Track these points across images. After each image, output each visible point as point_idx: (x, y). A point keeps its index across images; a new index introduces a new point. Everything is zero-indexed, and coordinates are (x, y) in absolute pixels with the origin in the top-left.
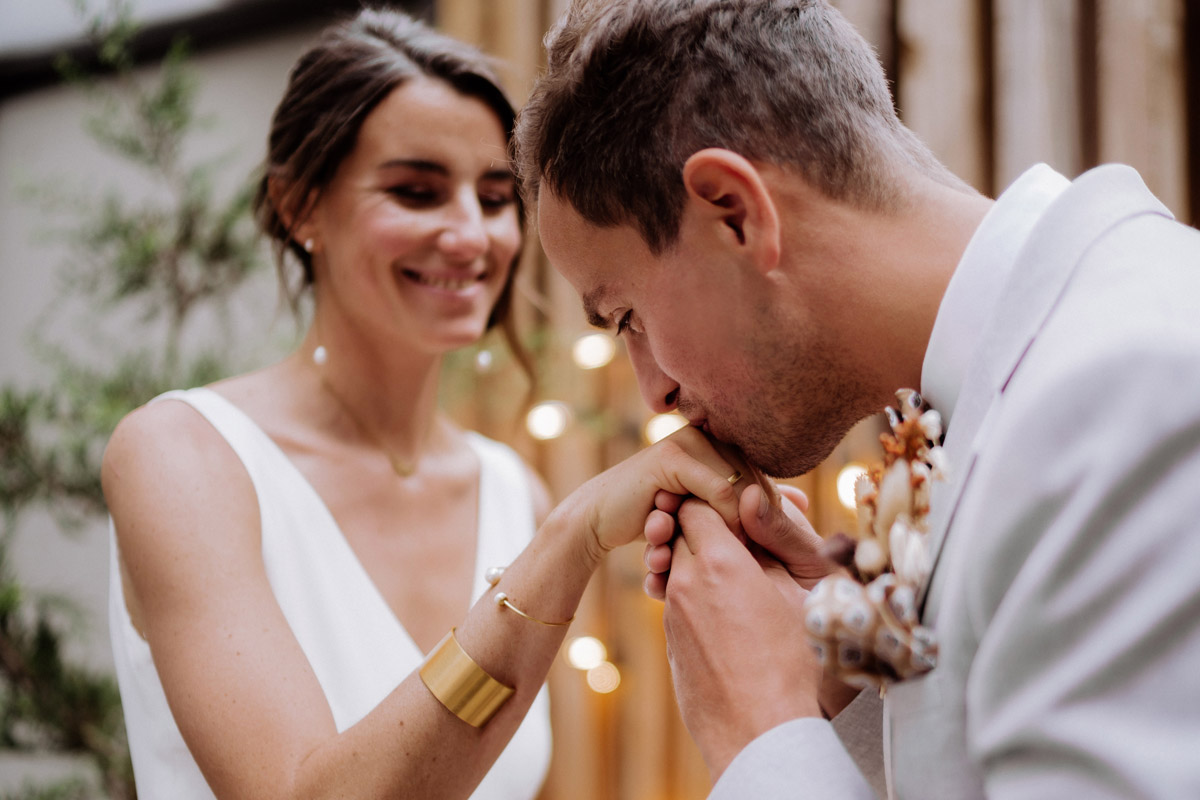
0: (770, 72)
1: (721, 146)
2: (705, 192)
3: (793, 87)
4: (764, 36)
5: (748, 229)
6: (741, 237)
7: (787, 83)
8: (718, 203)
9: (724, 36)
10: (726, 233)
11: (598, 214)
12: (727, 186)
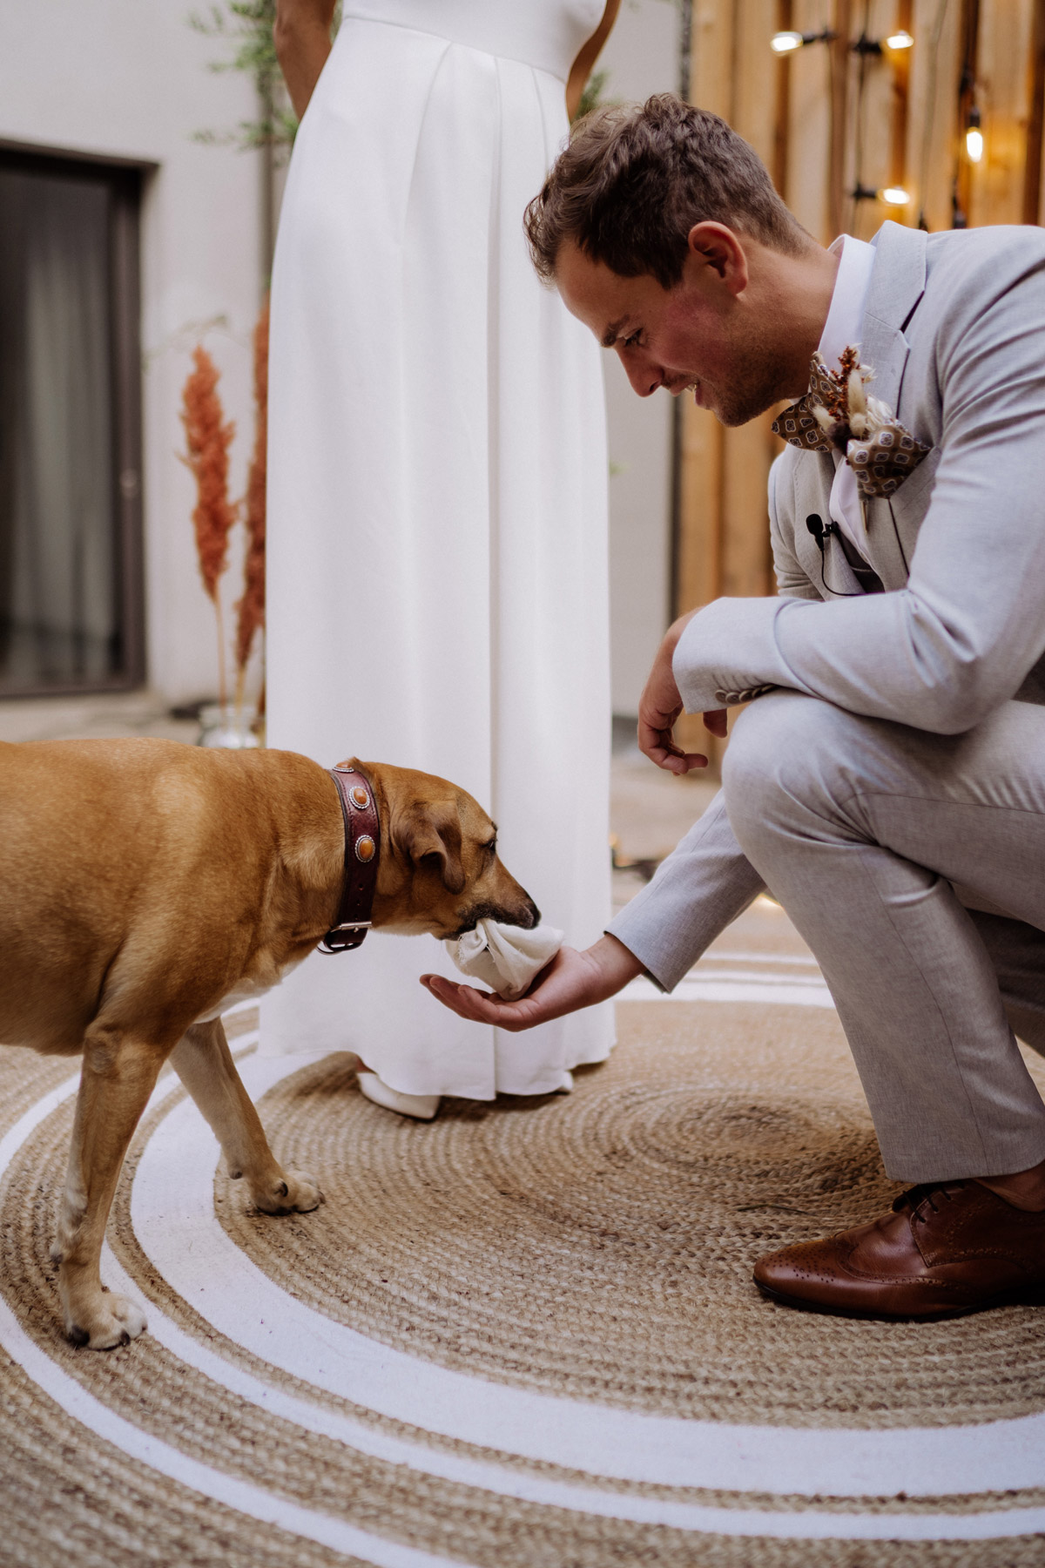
0: (724, 171)
1: (706, 220)
2: (700, 247)
3: (740, 182)
4: (717, 150)
5: (729, 268)
6: (722, 273)
7: (734, 178)
8: (706, 254)
9: (696, 153)
10: (713, 271)
11: (623, 268)
12: (714, 243)
